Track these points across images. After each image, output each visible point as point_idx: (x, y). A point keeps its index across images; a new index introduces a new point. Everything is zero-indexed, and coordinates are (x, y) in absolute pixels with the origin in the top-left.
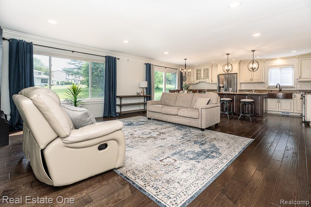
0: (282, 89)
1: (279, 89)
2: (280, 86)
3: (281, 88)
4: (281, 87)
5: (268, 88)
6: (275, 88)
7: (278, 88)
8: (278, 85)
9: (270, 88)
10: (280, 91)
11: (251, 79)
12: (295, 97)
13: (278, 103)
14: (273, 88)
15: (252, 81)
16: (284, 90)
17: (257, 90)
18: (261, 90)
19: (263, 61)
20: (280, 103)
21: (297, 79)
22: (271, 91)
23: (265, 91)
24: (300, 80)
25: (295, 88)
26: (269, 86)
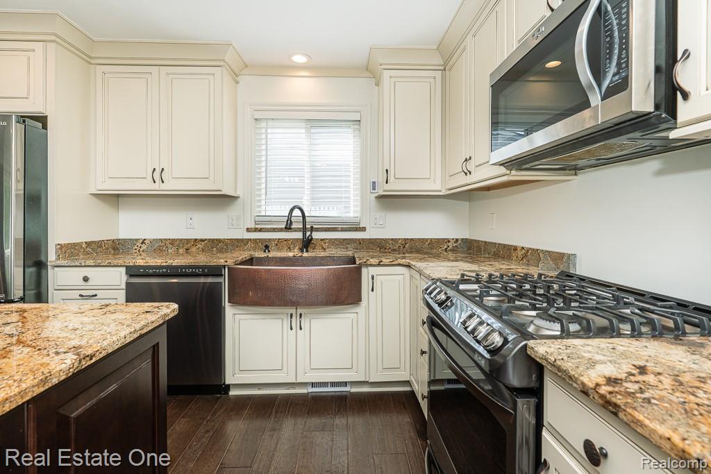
0: (316, 235)
1: (299, 235)
2: (304, 216)
3: (312, 229)
4: (308, 226)
5: (256, 230)
6: (281, 230)
7: (296, 230)
8: (297, 213)
9: (261, 230)
10: (307, 244)
11: (158, 174)
12: (372, 290)
13: (291, 329)
14: (274, 230)
15: (163, 187)
16: (322, 240)
17: (202, 240)
18: (219, 241)
19: (222, 63)
20: (301, 329)
21: (374, 183)
22: (267, 247)
23: (237, 246)
24: (387, 187)
25: (364, 229)
26: (257, 219)
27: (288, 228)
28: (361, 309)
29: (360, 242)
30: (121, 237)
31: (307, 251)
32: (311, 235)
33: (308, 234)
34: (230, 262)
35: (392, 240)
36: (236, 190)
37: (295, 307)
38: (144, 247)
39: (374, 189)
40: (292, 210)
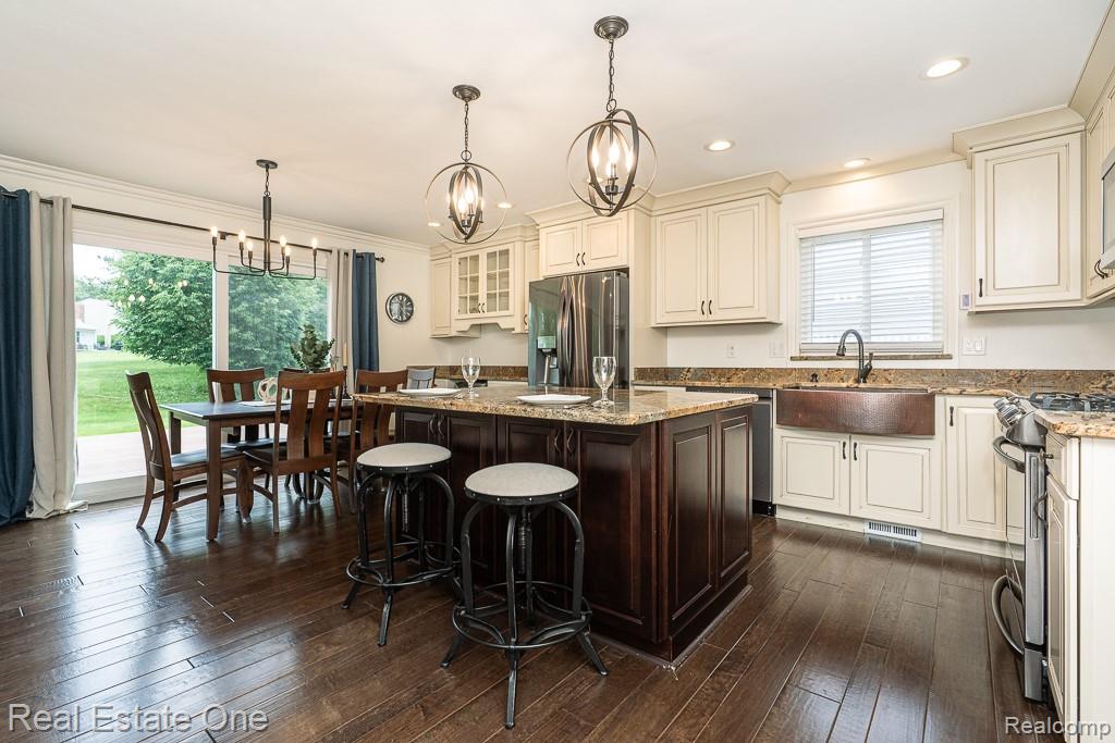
0: (876, 365)
1: (854, 365)
2: (860, 342)
3: (871, 357)
4: (866, 354)
5: (801, 359)
6: (832, 358)
7: (850, 359)
8: (852, 339)
9: (806, 359)
10: (865, 374)
11: (707, 306)
12: (952, 424)
13: (844, 457)
14: (823, 358)
15: (711, 317)
16: (885, 370)
17: (743, 369)
18: (761, 370)
19: (766, 191)
20: (856, 459)
21: (967, 296)
22: (815, 376)
23: (780, 376)
24: (980, 301)
25: (949, 357)
26: (803, 347)
27: (841, 354)
28: (934, 444)
29: (943, 373)
30: (669, 366)
31: (865, 382)
32: (870, 364)
33: (866, 362)
34: (779, 386)
35: (997, 371)
36: (779, 317)
37: (848, 436)
38: (689, 375)
39: (967, 305)
40: (845, 335)
